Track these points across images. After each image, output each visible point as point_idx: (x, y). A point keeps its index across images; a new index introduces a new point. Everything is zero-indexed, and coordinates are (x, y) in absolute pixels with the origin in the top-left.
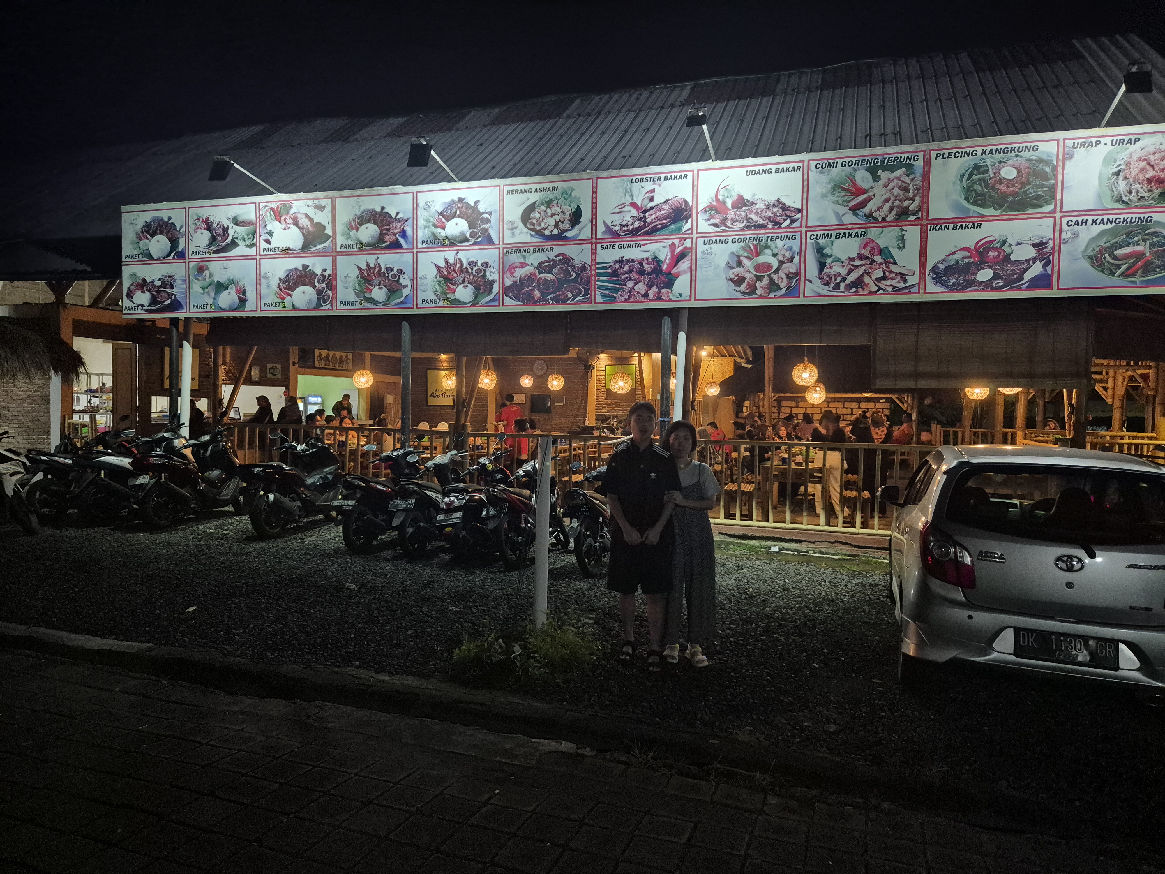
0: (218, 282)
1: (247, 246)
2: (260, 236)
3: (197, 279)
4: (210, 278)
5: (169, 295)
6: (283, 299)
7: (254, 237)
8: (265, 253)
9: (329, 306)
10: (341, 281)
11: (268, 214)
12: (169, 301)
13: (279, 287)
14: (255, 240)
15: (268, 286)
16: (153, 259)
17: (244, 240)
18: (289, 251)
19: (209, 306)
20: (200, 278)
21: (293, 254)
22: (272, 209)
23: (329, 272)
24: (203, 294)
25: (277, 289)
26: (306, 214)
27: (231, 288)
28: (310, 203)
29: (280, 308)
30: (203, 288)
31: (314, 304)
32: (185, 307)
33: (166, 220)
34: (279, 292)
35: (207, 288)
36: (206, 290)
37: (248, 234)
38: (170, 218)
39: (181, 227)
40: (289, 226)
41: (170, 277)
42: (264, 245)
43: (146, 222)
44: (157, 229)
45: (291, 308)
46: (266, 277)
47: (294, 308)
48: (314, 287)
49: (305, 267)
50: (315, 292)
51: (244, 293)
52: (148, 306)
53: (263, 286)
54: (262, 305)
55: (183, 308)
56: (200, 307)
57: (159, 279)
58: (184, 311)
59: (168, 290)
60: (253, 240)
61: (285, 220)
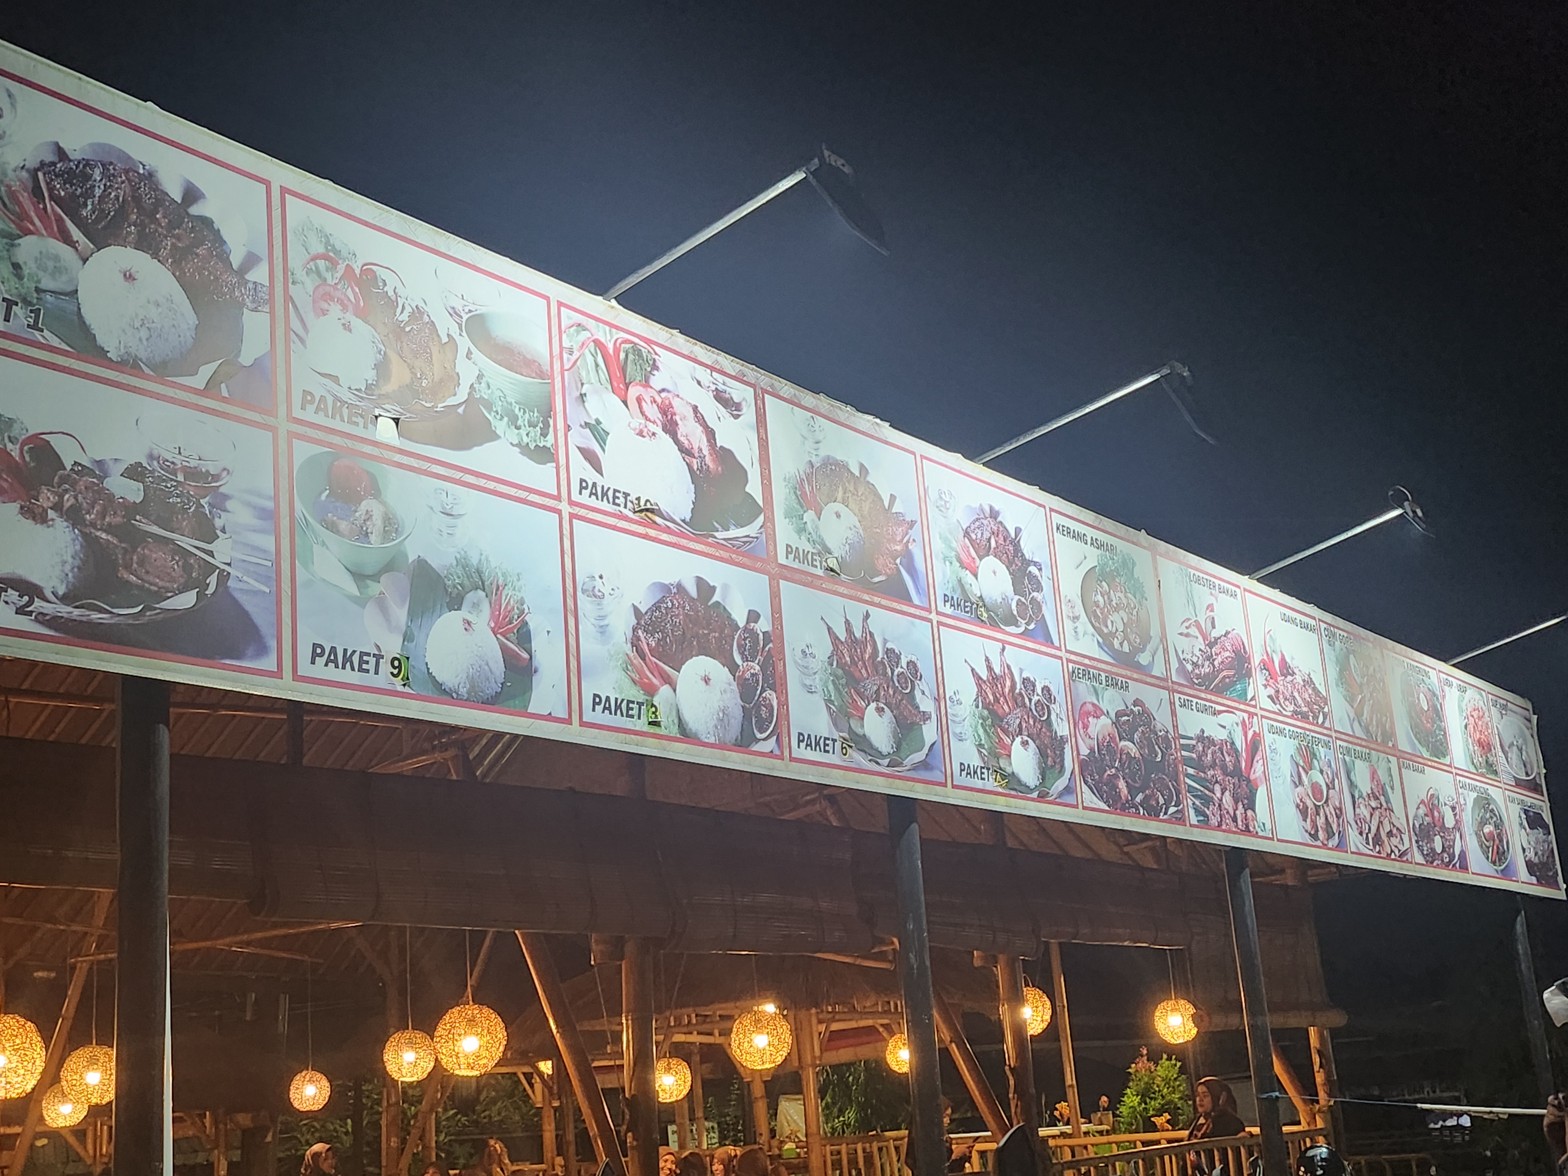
0: (422, 565)
1: (524, 449)
2: (568, 428)
3: (332, 527)
4: (386, 535)
5: (187, 568)
6: (651, 691)
7: (546, 425)
8: (585, 498)
9: (772, 742)
10: (796, 662)
11: (590, 359)
12: (187, 600)
13: (635, 643)
14: (550, 437)
15: (603, 630)
16: (99, 355)
17: (514, 422)
18: (658, 520)
19: (386, 667)
20: (343, 526)
21: (668, 530)
22: (598, 343)
23: (763, 625)
24: (361, 602)
25: (628, 648)
26: (695, 409)
27: (476, 605)
28: (704, 375)
29: (641, 725)
30: (359, 577)
31: (734, 731)
32: (273, 644)
33: (176, 195)
34: (638, 661)
35: (376, 577)
36: (375, 588)
37: (526, 407)
38: (192, 195)
39: (251, 260)
40: (652, 427)
41: (192, 474)
42: (580, 468)
43: (61, 153)
44: (122, 212)
45: (674, 731)
46: (597, 596)
47: (686, 735)
48: (733, 668)
49: (705, 588)
50: (734, 685)
51: (524, 636)
52: (65, 599)
53: (587, 627)
54: (588, 701)
55: (262, 650)
56: (348, 659)
57: (135, 472)
58: (269, 663)
59: (186, 542)
60: (544, 435)
61: (639, 400)
